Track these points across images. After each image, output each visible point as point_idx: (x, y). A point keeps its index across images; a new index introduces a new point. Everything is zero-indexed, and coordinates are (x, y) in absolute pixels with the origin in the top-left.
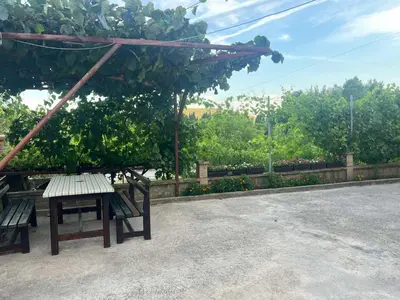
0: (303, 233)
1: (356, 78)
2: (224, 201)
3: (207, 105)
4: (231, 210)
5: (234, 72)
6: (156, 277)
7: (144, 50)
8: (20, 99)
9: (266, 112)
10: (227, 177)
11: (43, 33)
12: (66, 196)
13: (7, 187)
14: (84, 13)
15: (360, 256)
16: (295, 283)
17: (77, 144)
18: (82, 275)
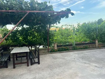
0: (81, 62)
1: (101, 19)
2: (61, 54)
3: (56, 27)
4: (62, 56)
5: (61, 18)
6: (40, 74)
7: (35, 14)
8: (6, 27)
9: (73, 29)
10: (62, 47)
11: (9, 10)
12: (18, 53)
13: (3, 51)
14: (18, 4)
15: (96, 68)
16: (77, 76)
17: (21, 39)
18: (21, 74)
